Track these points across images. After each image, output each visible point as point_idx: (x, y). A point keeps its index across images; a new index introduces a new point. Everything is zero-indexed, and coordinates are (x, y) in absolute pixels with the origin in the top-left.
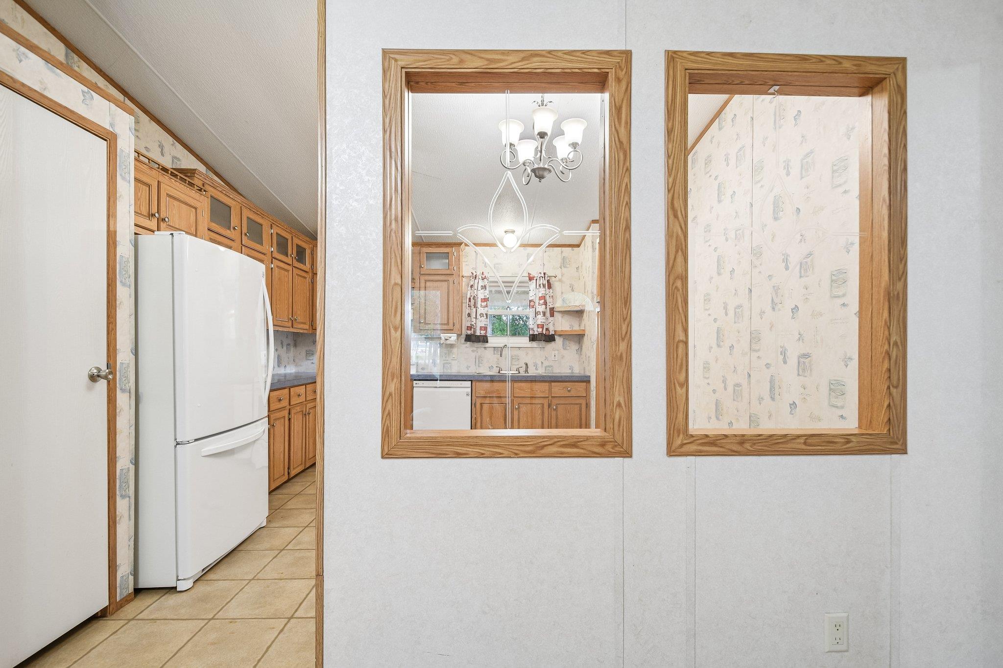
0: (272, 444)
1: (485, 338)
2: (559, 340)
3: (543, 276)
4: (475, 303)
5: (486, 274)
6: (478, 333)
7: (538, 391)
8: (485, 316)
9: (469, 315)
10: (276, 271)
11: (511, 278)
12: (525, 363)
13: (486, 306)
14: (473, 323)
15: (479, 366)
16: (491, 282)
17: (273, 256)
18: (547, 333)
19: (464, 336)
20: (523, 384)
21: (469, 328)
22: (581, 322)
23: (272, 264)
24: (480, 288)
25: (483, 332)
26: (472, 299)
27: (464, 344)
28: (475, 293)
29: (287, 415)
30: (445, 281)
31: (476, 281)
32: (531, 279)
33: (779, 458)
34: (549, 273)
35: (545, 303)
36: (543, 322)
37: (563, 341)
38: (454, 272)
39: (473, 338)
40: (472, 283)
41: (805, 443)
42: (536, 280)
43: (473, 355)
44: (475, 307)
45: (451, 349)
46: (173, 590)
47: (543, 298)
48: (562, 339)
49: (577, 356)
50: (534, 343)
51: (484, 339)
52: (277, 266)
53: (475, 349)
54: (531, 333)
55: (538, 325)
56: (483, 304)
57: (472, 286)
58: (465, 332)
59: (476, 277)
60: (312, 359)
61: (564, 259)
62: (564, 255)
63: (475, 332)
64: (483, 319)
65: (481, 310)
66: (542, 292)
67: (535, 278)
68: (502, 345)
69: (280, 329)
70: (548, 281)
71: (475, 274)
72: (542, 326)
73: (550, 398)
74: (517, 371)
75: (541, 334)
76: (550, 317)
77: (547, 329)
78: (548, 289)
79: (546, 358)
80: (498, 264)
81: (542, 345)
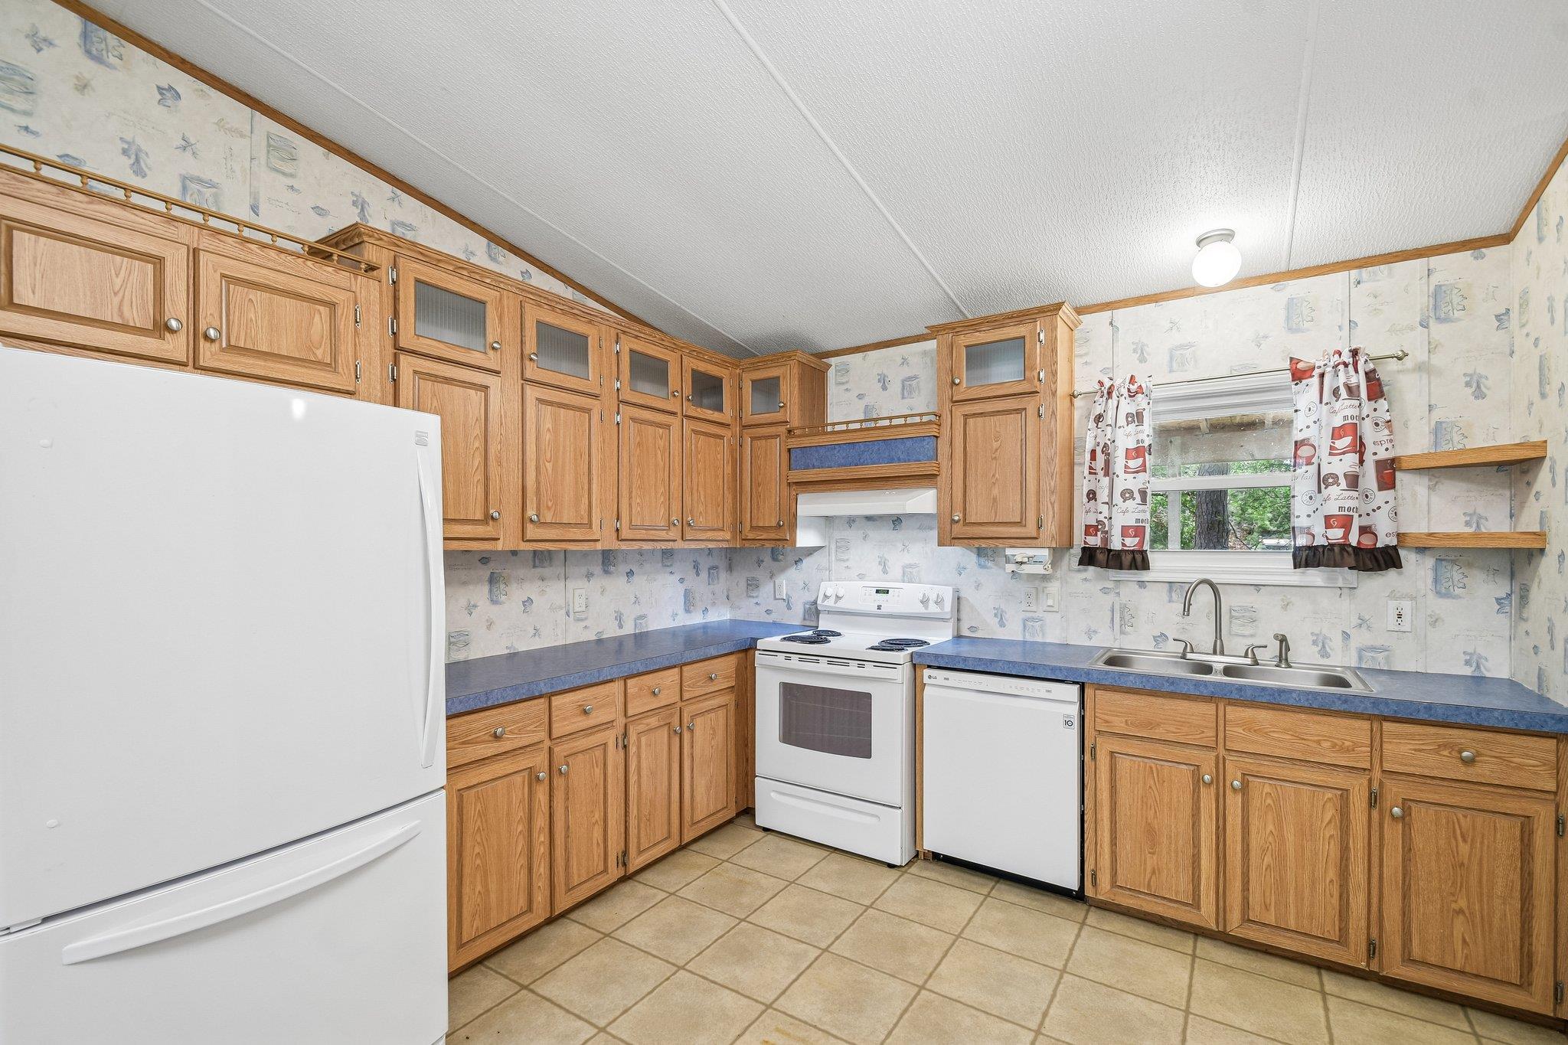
1: (1139, 557)
2: (1416, 569)
3: (1351, 360)
4: (1107, 463)
5: (1142, 381)
6: (1116, 544)
7: (1326, 745)
8: (1137, 495)
9: (1092, 495)
10: (631, 428)
11: (1228, 381)
12: (1276, 637)
13: (1143, 469)
14: (1101, 518)
15: (1122, 632)
16: (1157, 401)
17: (620, 399)
18: (1367, 541)
19: (1076, 552)
20: (1263, 716)
21: (1090, 530)
22: (1522, 504)
23: (618, 413)
24: (1122, 421)
25: (1131, 543)
26: (1099, 450)
27: (1079, 571)
28: (1109, 436)
30: (1018, 411)
31: (1112, 403)
32: (1299, 375)
34: (1373, 346)
35: (1359, 448)
36: (1349, 509)
37: (1436, 570)
38: (1038, 387)
39: (1101, 557)
40: (1098, 410)
42: (1322, 375)
43: (1109, 599)
44: (1107, 474)
45: (1044, 585)
47: (1351, 429)
48: (1429, 562)
49: (1502, 622)
50: (1311, 571)
51: (1138, 561)
52: (632, 418)
53: (1110, 585)
54: (1302, 541)
55: (1327, 518)
56: (1134, 464)
57: (1099, 418)
58: (1079, 539)
59: (1110, 393)
60: (757, 597)
61: (1438, 294)
62: (1436, 279)
63: (1105, 540)
64: (1130, 504)
65: (1125, 481)
66: (1345, 410)
67: (1317, 372)
69: (647, 546)
70: (1370, 376)
71: (1107, 384)
72: (1346, 523)
73: (1377, 774)
74: (1246, 656)
75: (1340, 545)
76: (1380, 489)
77: (1364, 530)
78: (1369, 399)
79: (1362, 622)
80: (1182, 347)
81: (1344, 579)
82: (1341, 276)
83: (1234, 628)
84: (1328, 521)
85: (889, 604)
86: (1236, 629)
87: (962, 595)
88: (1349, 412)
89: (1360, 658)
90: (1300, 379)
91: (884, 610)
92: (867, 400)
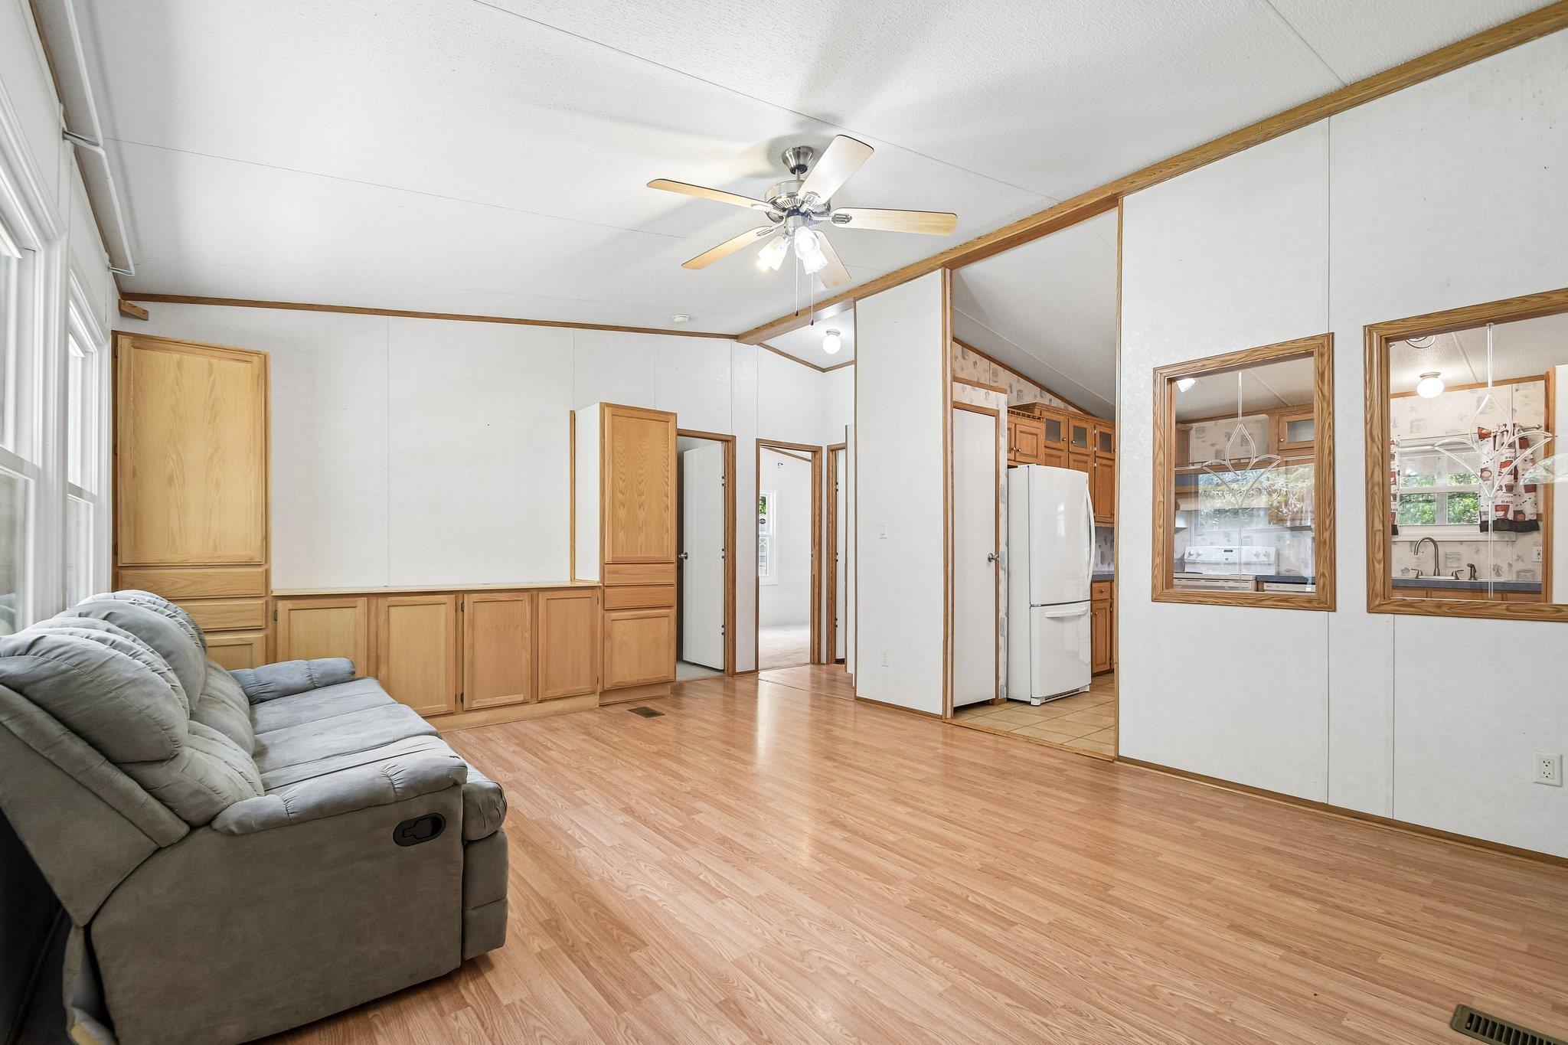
0: (1094, 631)
1: (1393, 528)
3: (1511, 429)
10: (1099, 469)
12: (1468, 565)
17: (1097, 455)
18: (1519, 518)
23: (1095, 462)
29: (1108, 607)
32: (1483, 436)
33: (1482, 620)
34: (1524, 422)
35: (1515, 472)
36: (1507, 502)
41: (1507, 610)
42: (1495, 437)
46: (1029, 703)
47: (1510, 463)
50: (1490, 534)
52: (1100, 464)
54: (1484, 518)
66: (1506, 453)
67: (1492, 435)
68: (1419, 539)
69: (1103, 525)
70: (1522, 437)
72: (1505, 508)
74: (1452, 575)
75: (1501, 519)
76: (1526, 492)
77: (1516, 513)
78: (1521, 448)
79: (1519, 558)
80: (1418, 420)
81: (1509, 537)
82: (1509, 386)
83: (1448, 563)
84: (1497, 508)
85: (1233, 557)
86: (1449, 564)
87: (1281, 552)
88: (1508, 455)
89: (1518, 576)
90: (1484, 438)
91: (1229, 561)
92: (1217, 447)
